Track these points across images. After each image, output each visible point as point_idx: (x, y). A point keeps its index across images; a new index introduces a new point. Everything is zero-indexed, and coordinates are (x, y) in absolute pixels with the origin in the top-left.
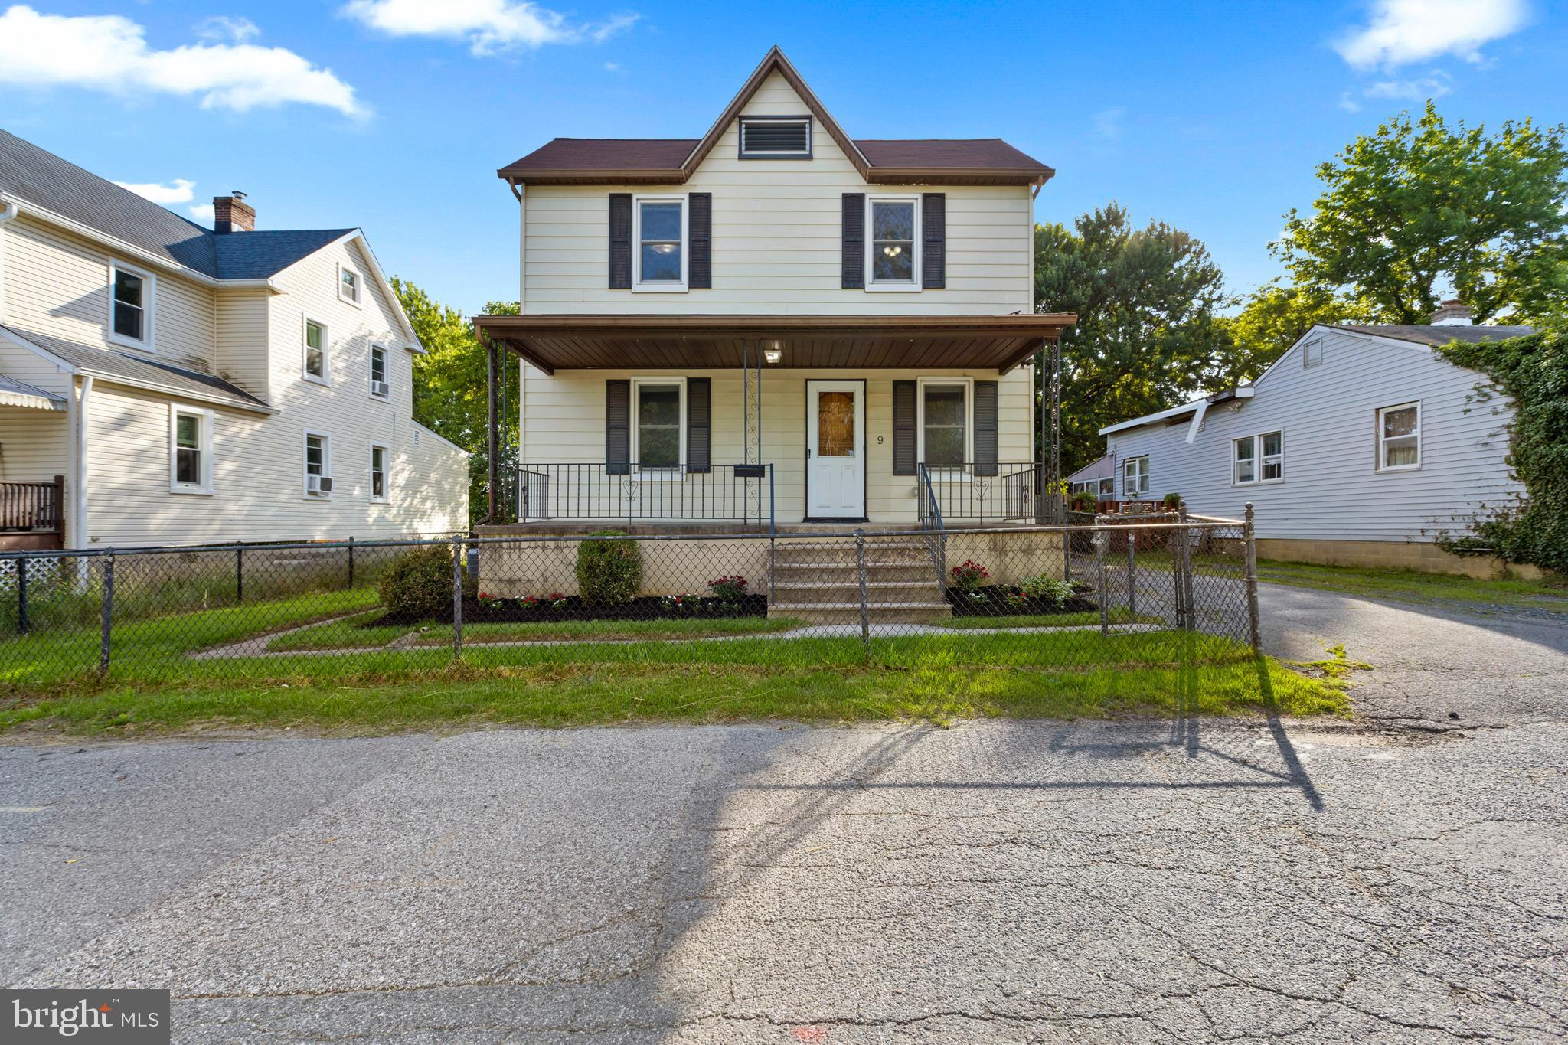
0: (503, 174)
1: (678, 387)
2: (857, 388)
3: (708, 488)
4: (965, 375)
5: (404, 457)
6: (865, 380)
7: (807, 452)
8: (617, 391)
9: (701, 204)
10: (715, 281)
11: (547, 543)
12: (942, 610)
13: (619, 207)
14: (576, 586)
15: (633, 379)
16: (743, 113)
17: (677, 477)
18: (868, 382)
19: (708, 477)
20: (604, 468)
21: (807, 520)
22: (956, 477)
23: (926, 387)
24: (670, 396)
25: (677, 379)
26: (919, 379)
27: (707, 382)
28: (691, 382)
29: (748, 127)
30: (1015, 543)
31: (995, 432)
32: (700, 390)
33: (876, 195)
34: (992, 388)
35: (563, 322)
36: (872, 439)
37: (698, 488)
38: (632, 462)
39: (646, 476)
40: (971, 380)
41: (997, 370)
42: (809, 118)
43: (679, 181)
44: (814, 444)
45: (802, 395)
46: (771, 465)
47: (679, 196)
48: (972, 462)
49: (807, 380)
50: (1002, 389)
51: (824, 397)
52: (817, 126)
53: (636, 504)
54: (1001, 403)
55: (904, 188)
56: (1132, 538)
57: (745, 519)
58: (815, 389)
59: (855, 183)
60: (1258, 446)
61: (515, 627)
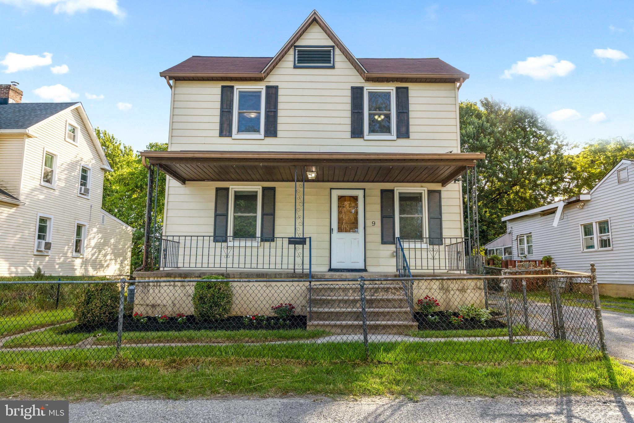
0: (162, 74)
1: (257, 192)
2: (360, 194)
3: (273, 251)
4: (422, 187)
5: (95, 230)
6: (364, 189)
7: (331, 230)
8: (222, 193)
9: (272, 92)
10: (279, 134)
11: (176, 283)
12: (412, 326)
13: (227, 92)
14: (193, 309)
15: (231, 187)
16: (296, 44)
17: (255, 244)
18: (366, 191)
19: (273, 244)
20: (212, 238)
21: (331, 270)
22: (418, 245)
23: (400, 193)
24: (252, 197)
25: (256, 187)
26: (396, 189)
27: (273, 189)
28: (264, 189)
29: (299, 51)
30: (454, 286)
31: (441, 219)
32: (270, 194)
33: (369, 87)
34: (437, 194)
35: (192, 155)
36: (369, 223)
37: (267, 251)
38: (228, 235)
39: (237, 243)
40: (426, 189)
41: (441, 184)
42: (333, 47)
43: (261, 79)
44: (335, 226)
45: (328, 197)
46: (310, 238)
47: (261, 87)
48: (427, 236)
49: (331, 189)
50: (444, 194)
51: (341, 199)
52: (337, 51)
53: (230, 260)
54: (444, 202)
55: (385, 84)
56: (524, 283)
57: (294, 269)
58: (336, 194)
59: (359, 81)
60: (596, 229)
61: (154, 334)
